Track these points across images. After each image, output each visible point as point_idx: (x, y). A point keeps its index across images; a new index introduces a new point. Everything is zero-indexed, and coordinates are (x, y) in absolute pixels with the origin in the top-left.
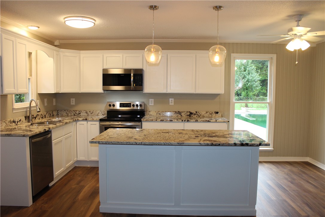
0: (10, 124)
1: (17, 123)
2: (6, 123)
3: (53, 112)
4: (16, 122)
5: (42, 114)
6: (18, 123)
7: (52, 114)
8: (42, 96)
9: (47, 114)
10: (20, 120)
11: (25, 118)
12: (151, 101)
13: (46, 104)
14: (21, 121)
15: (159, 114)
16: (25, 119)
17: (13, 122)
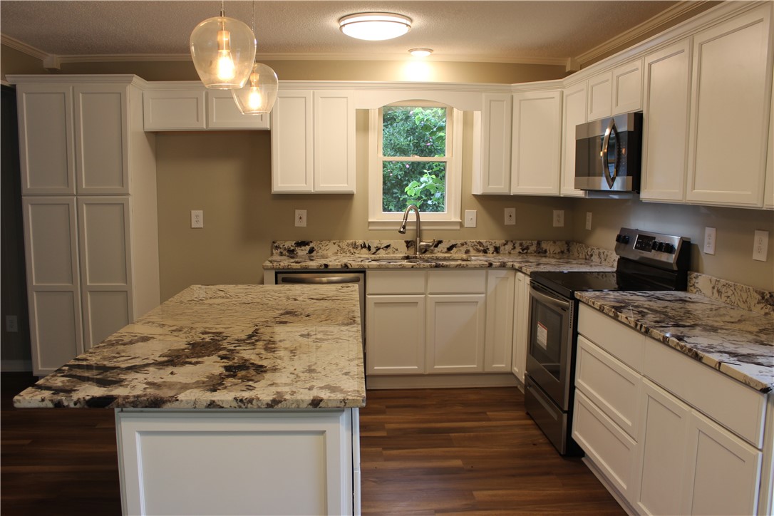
0: (352, 251)
1: (377, 250)
2: (339, 246)
3: (539, 244)
4: (373, 250)
5: (480, 243)
6: (379, 252)
7: (533, 248)
8: (492, 203)
9: (505, 245)
10: (388, 247)
11: (405, 244)
12: (710, 236)
13: (509, 221)
14: (390, 250)
15: (719, 291)
16: (408, 247)
17: (362, 248)
